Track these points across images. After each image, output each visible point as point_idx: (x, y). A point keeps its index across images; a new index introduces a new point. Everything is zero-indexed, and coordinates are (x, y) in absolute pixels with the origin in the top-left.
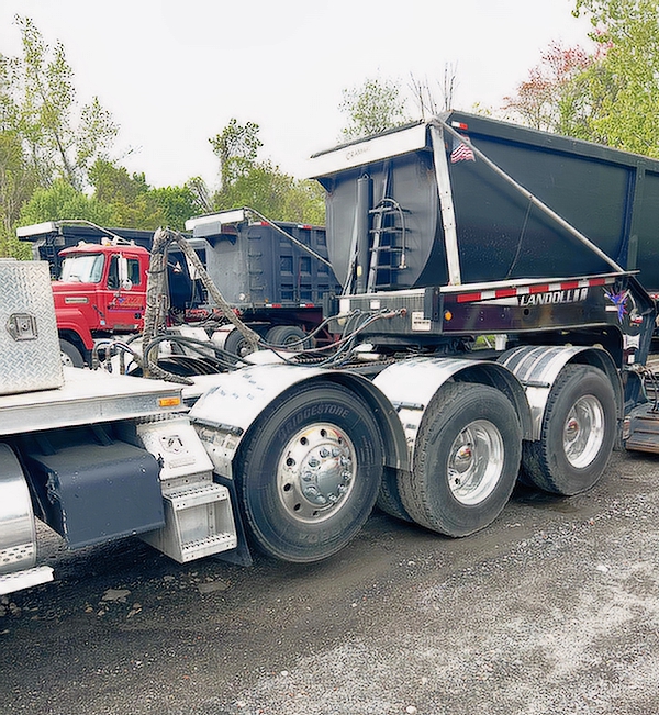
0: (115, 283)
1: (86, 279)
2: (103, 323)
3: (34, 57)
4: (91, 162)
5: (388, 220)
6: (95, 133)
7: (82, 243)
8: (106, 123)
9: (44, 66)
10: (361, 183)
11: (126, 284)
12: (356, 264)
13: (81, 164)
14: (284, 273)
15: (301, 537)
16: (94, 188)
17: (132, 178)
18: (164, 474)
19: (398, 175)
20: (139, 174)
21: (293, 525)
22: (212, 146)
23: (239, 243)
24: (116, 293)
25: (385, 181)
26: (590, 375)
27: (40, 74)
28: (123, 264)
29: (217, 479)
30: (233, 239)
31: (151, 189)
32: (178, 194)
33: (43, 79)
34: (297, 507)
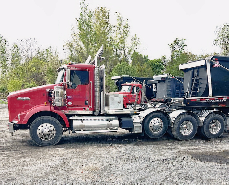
0: (133, 92)
1: (127, 91)
2: (129, 102)
3: (119, 24)
4: (132, 53)
5: (197, 81)
6: (134, 44)
7: (127, 82)
8: (138, 41)
9: (122, 26)
10: (191, 71)
11: (136, 93)
12: (188, 90)
13: (129, 54)
14: (177, 90)
15: (152, 134)
16: (132, 60)
17: (143, 57)
18: (134, 121)
19: (200, 70)
20: (146, 56)
21: (151, 132)
22: (169, 47)
23: (166, 82)
24: (133, 95)
25: (197, 71)
26: (216, 116)
27: (121, 29)
28: (135, 88)
29: (141, 123)
30: (164, 81)
31: (149, 60)
32: (157, 62)
33: (121, 30)
34: (152, 130)
